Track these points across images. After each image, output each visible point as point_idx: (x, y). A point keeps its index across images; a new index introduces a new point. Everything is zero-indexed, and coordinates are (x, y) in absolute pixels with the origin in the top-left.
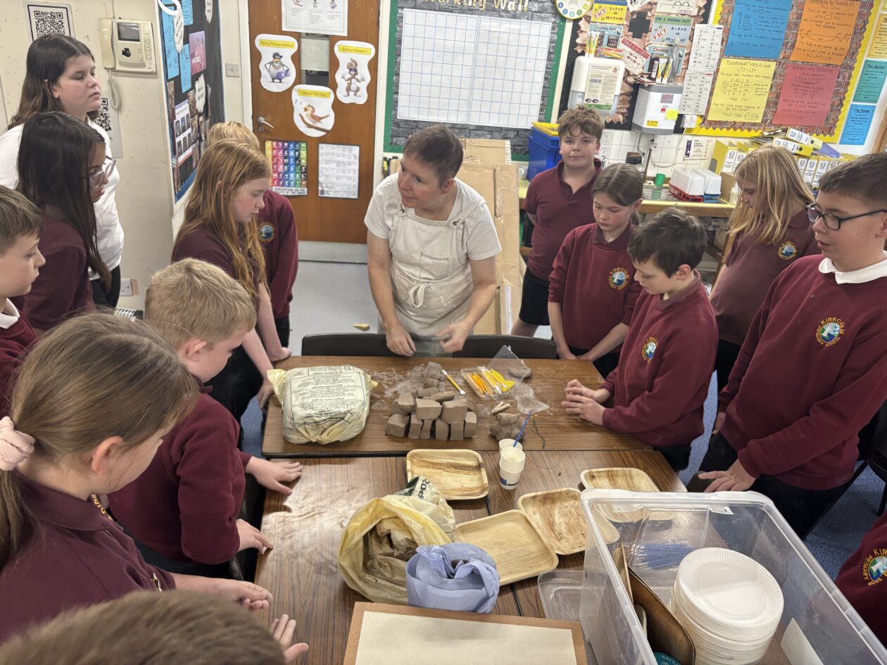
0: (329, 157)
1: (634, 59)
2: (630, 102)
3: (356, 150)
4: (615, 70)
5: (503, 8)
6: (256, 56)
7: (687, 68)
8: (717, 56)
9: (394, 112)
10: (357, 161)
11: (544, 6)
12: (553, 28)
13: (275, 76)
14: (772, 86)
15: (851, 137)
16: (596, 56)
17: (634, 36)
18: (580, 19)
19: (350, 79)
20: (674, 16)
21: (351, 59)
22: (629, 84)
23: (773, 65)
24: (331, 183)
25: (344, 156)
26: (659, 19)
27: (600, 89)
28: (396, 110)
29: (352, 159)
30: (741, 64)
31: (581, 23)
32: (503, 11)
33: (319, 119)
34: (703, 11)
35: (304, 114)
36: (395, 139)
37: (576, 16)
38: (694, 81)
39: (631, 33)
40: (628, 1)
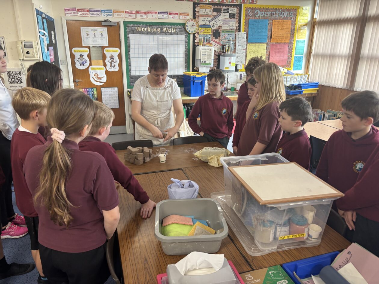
0: (106, 93)
1: (217, 46)
2: (218, 62)
3: (116, 89)
4: (211, 50)
5: (166, 31)
6: (73, 57)
7: (236, 48)
8: (246, 43)
9: (130, 73)
10: (117, 93)
11: (181, 30)
12: (186, 37)
13: (81, 63)
14: (266, 52)
15: (297, 67)
16: (203, 46)
17: (215, 38)
18: (195, 33)
19: (111, 62)
20: (228, 30)
21: (111, 55)
22: (216, 55)
23: (265, 45)
24: (108, 103)
25: (112, 92)
26: (223, 32)
27: (206, 58)
28: (131, 72)
29: (115, 93)
30: (254, 45)
31: (196, 35)
32: (167, 32)
33: (100, 78)
34: (238, 28)
35: (94, 77)
36: (131, 83)
37: (194, 33)
38: (239, 52)
39: (214, 37)
40: (211, 26)
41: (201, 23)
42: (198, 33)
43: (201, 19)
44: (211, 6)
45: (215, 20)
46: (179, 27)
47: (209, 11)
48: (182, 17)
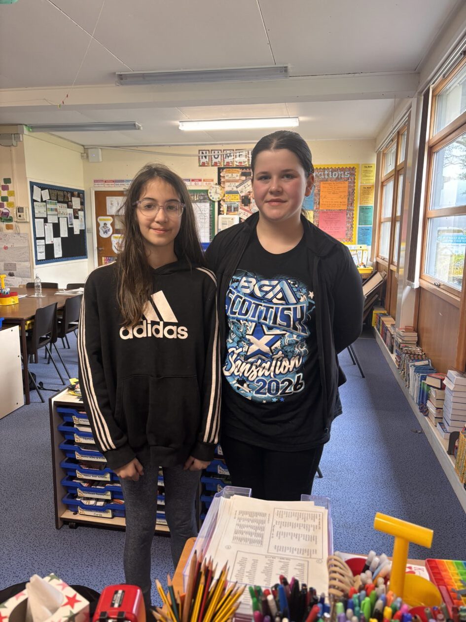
6: (98, 225)
11: (204, 197)
12: (210, 205)
15: (363, 242)
16: (227, 214)
17: (245, 206)
18: (220, 201)
23: (312, 213)
35: (116, 246)
37: (218, 200)
39: (243, 205)
40: (239, 192)
41: (227, 189)
42: (224, 201)
43: (227, 184)
44: (238, 170)
45: (244, 185)
46: (203, 194)
47: (237, 175)
48: (206, 184)
